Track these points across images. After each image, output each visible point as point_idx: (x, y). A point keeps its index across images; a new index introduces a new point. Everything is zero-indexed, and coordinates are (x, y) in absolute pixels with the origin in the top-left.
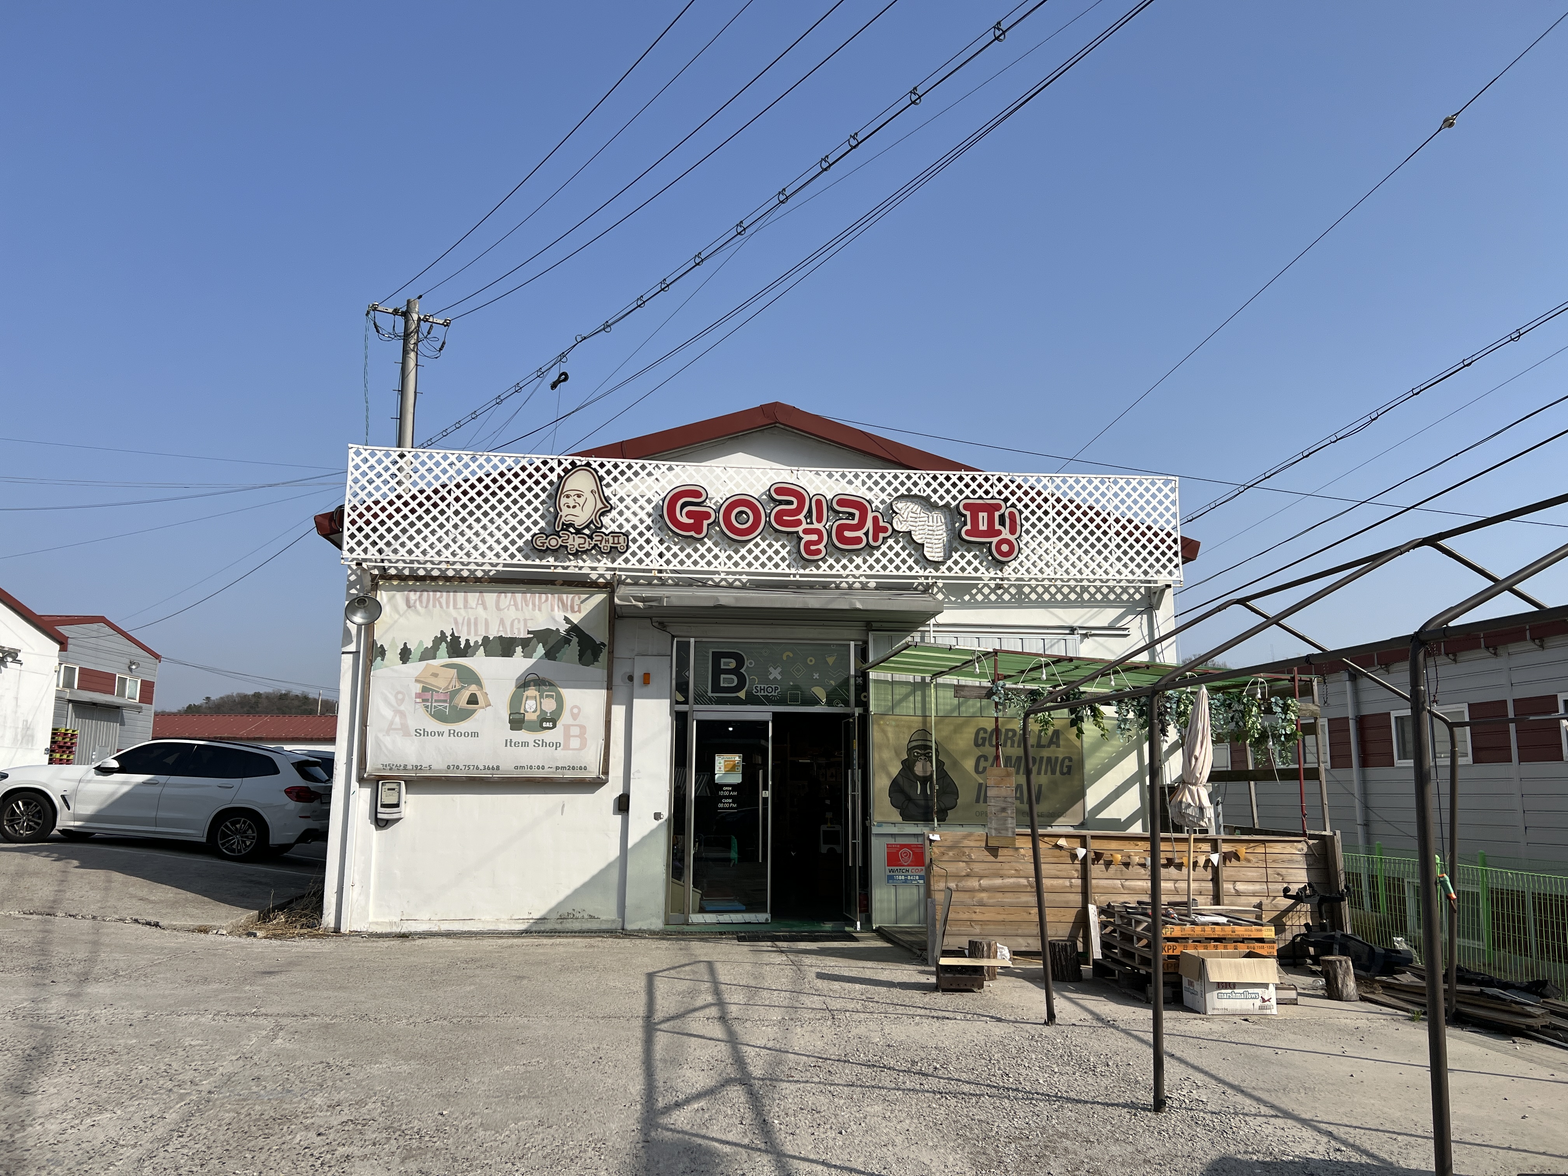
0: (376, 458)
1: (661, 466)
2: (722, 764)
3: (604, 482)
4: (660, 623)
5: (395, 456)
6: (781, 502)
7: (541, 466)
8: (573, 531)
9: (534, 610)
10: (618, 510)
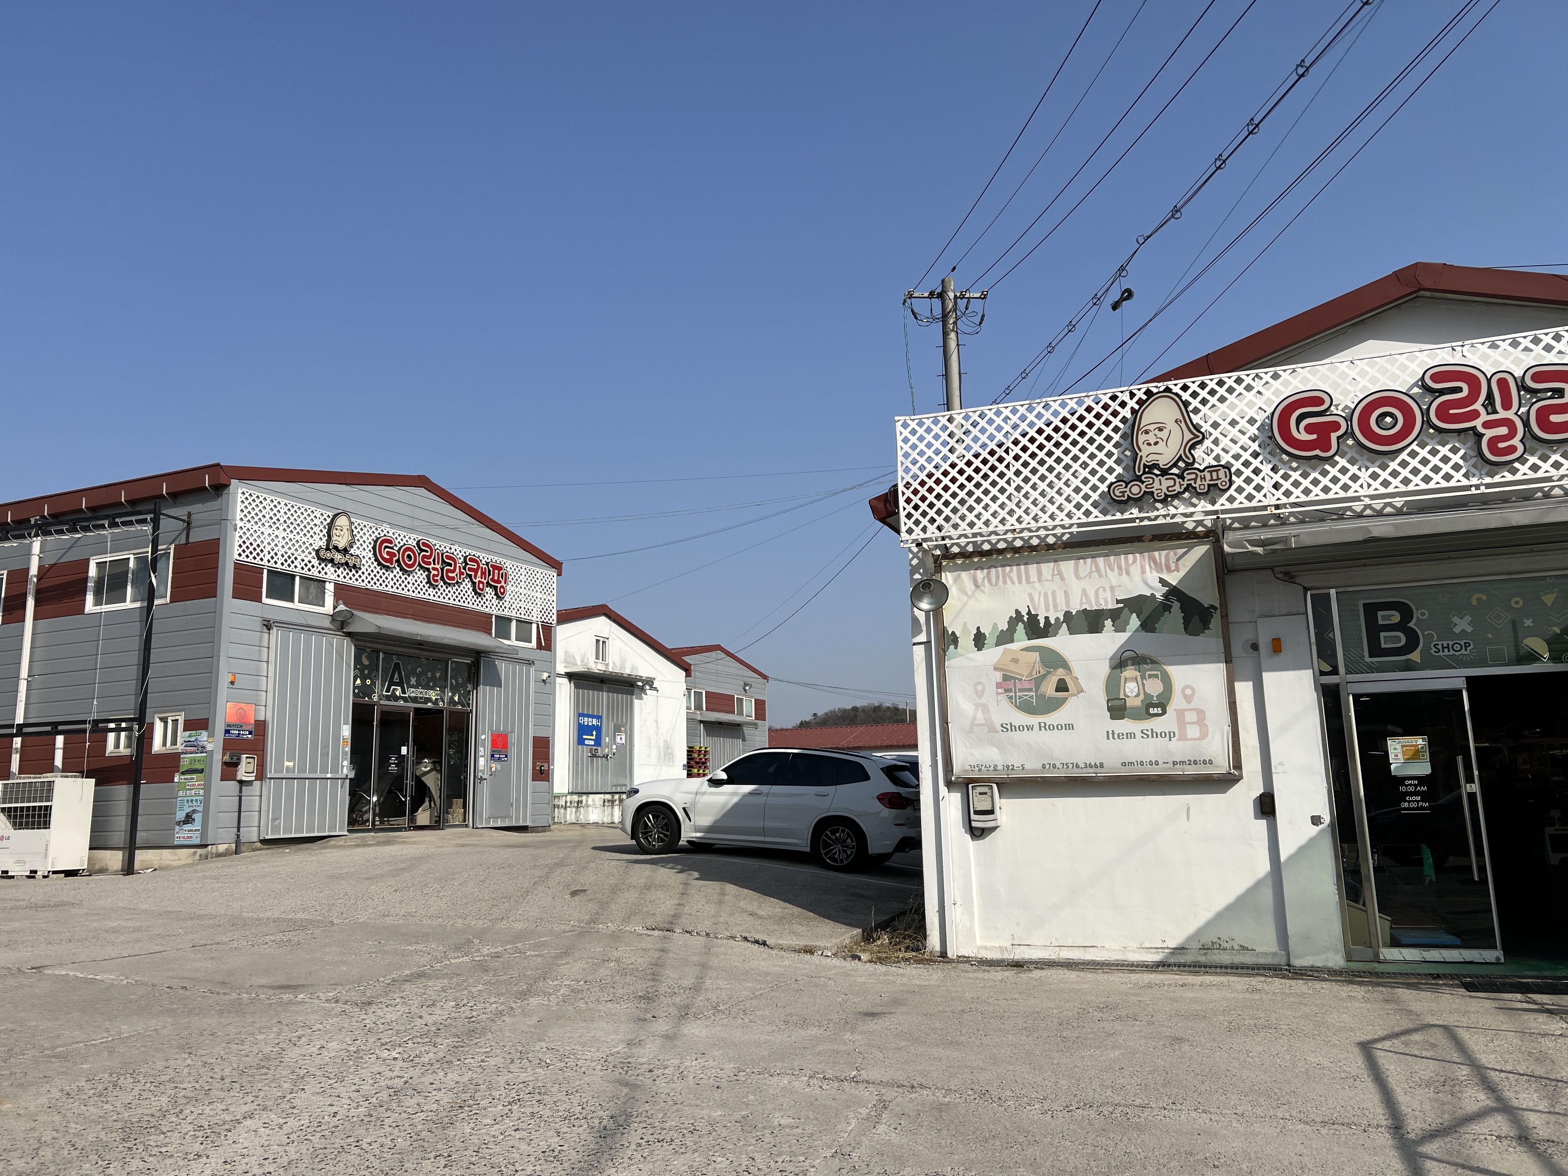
0: (924, 427)
1: (1262, 375)
2: (1399, 750)
3: (1191, 408)
4: (1286, 574)
5: (944, 421)
6: (1442, 392)
7: (1110, 402)
8: (1158, 472)
9: (1120, 574)
10: (1212, 438)
